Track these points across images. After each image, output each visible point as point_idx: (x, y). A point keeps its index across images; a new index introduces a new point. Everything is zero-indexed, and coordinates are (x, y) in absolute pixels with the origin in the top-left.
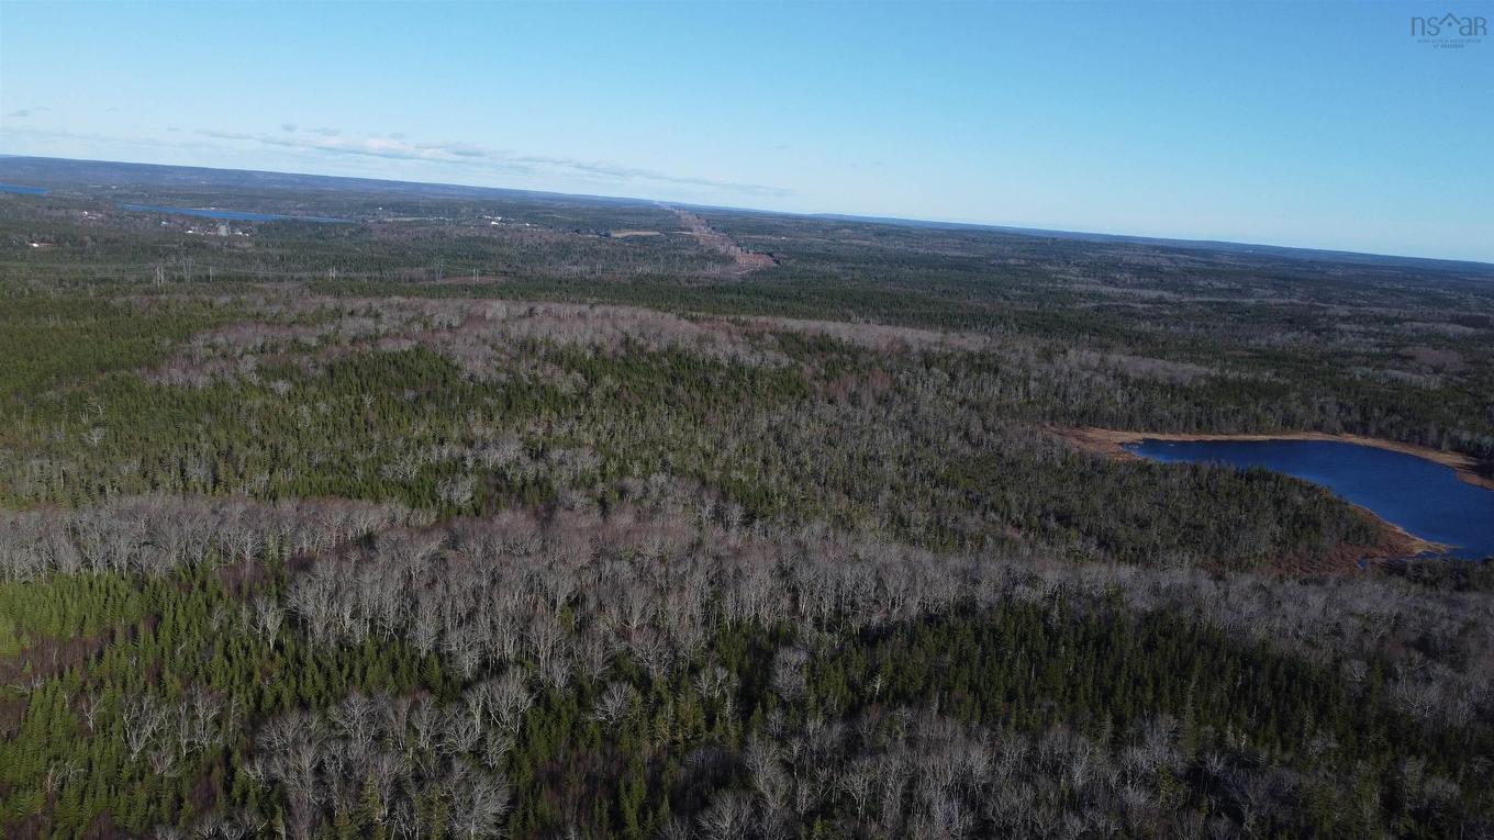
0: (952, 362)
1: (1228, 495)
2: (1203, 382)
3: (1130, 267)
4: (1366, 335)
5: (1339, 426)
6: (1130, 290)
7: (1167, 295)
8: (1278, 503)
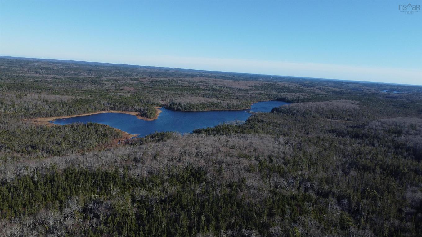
1: (83, 131)
2: (71, 101)
3: (44, 68)
4: (112, 84)
6: (45, 75)
7: (56, 76)
8: (96, 131)
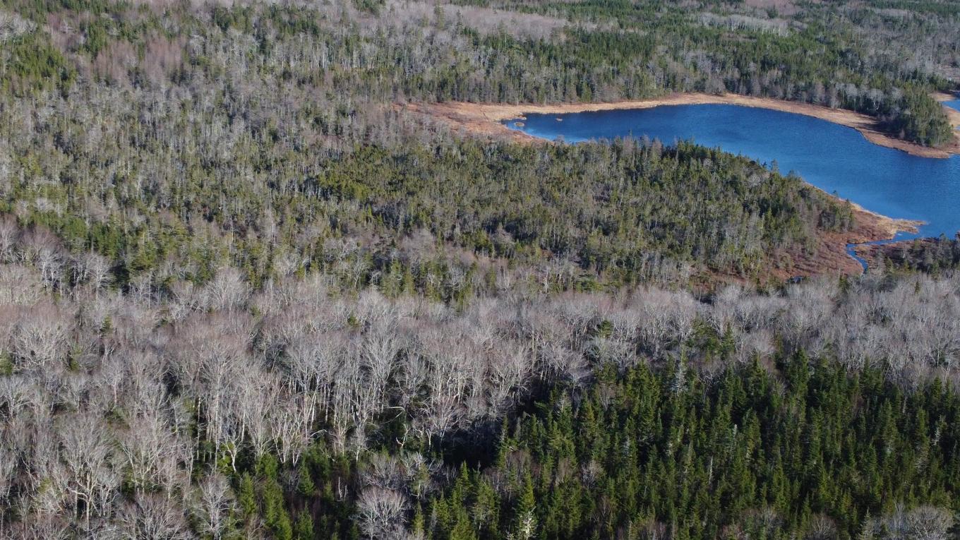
5: (721, 86)
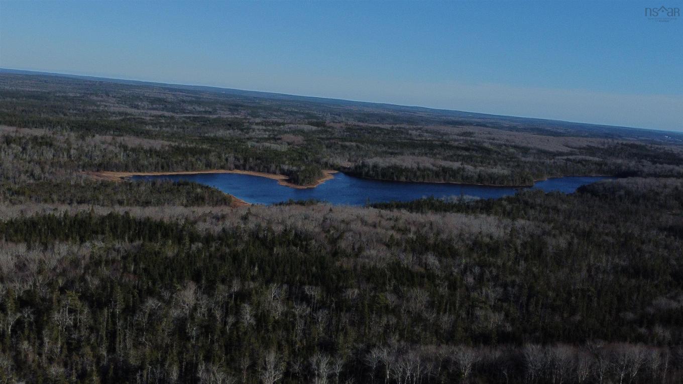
0: (24, 141)
2: (167, 148)
3: (148, 98)
5: (233, 167)
6: (146, 111)
